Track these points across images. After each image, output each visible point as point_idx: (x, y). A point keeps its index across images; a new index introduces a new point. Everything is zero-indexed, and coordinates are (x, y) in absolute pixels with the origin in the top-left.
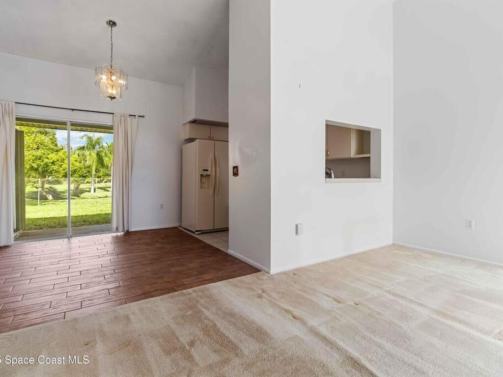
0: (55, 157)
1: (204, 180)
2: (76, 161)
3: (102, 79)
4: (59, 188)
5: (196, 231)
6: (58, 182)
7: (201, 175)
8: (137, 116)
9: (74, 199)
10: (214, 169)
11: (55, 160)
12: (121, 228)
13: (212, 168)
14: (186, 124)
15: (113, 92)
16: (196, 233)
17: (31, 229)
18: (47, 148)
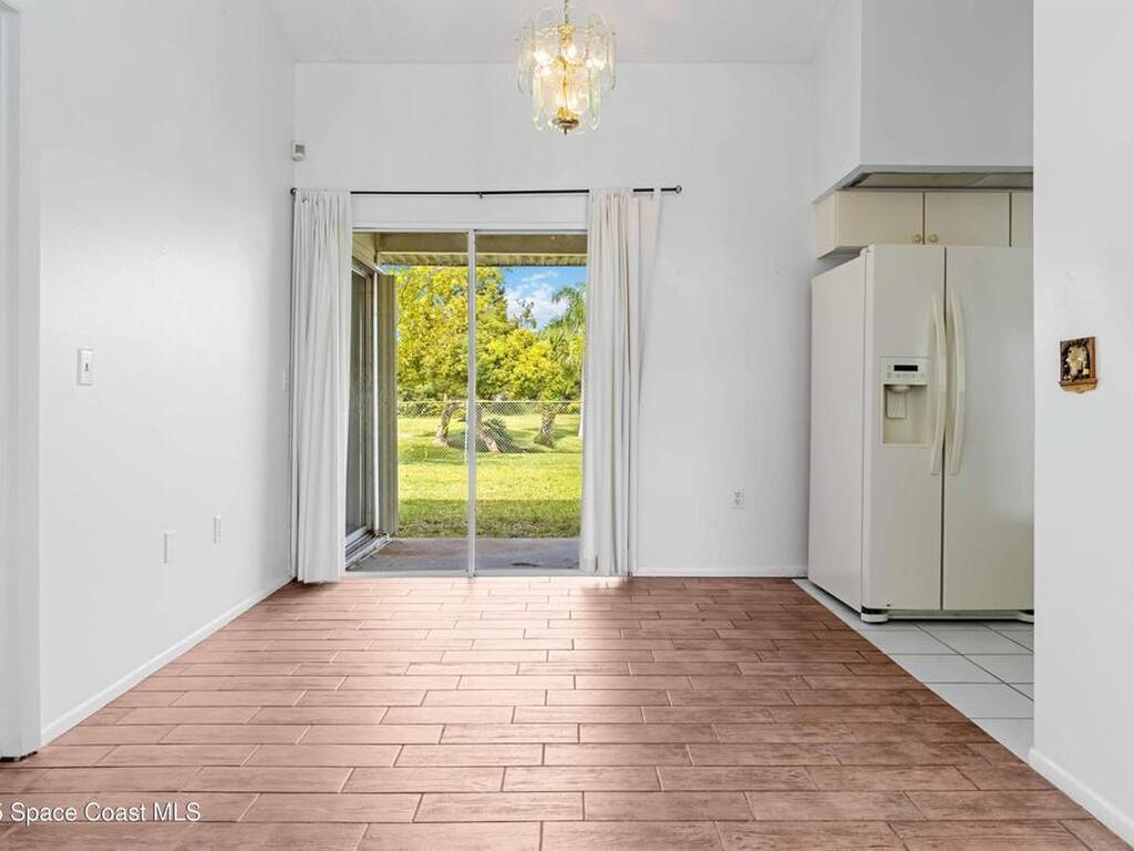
0: (502, 348)
1: (898, 407)
2: (545, 356)
3: (534, 63)
4: (512, 423)
5: (866, 611)
6: (516, 410)
7: (888, 387)
8: (657, 192)
9: (543, 452)
10: (942, 361)
11: (501, 355)
12: (606, 564)
13: (932, 358)
14: (827, 194)
15: (573, 105)
16: (865, 617)
17: (413, 532)
18: (487, 325)
